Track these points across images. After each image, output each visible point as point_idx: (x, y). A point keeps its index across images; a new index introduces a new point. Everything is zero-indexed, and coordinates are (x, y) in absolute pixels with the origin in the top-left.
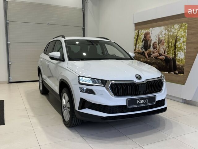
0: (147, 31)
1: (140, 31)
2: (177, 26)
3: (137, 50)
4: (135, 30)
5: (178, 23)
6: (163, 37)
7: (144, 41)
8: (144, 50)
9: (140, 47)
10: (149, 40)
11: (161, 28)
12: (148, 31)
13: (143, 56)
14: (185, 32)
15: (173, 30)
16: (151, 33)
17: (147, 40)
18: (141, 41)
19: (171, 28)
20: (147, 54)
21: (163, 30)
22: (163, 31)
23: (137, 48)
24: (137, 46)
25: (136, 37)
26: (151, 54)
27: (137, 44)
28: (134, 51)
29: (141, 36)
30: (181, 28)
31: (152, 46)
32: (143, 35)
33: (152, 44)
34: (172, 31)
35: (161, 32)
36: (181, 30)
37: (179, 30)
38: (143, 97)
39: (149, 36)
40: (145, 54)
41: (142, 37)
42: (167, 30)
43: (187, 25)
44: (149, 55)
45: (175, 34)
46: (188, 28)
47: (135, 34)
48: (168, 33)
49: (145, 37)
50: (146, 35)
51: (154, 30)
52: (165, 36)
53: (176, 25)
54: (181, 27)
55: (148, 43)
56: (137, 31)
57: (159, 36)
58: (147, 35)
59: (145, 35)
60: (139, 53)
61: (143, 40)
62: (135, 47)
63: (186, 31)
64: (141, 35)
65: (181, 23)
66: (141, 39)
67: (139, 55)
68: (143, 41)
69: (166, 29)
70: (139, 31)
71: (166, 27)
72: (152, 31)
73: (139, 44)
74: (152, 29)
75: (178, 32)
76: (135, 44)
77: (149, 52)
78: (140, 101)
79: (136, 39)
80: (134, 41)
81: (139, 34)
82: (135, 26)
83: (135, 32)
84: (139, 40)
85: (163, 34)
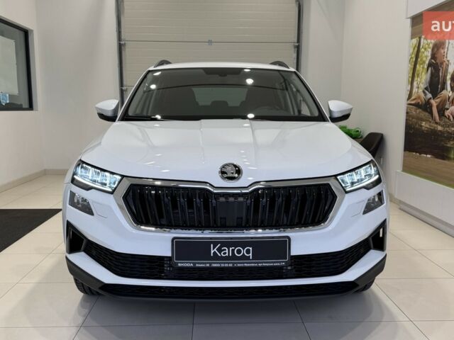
1: (422, 40)
3: (413, 98)
4: (413, 36)
8: (429, 96)
9: (422, 86)
10: (442, 63)
13: (427, 114)
16: (449, 43)
17: (437, 64)
18: (423, 68)
20: (437, 107)
24: (415, 84)
25: (414, 59)
26: (447, 107)
27: (416, 79)
28: (408, 99)
29: (425, 53)
31: (449, 82)
32: (430, 50)
33: (449, 77)
38: (231, 238)
39: (442, 51)
40: (431, 106)
41: (426, 57)
44: (442, 111)
47: (411, 51)
49: (433, 56)
50: (436, 49)
55: (441, 74)
56: (415, 41)
58: (438, 50)
59: (433, 49)
60: (417, 105)
61: (430, 65)
62: (409, 87)
64: (425, 49)
66: (424, 62)
67: (418, 111)
68: (427, 70)
70: (420, 38)
73: (419, 80)
76: (410, 79)
77: (441, 102)
78: (219, 250)
79: (413, 64)
80: (409, 70)
81: (421, 47)
82: (412, 26)
83: (411, 44)
84: (420, 65)
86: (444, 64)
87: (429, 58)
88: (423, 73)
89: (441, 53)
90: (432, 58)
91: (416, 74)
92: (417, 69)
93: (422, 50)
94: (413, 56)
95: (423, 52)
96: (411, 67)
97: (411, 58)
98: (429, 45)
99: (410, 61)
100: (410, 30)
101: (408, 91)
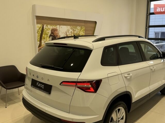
0: (54, 27)
1: (45, 27)
2: (79, 28)
5: (79, 26)
6: (70, 34)
7: (51, 37)
11: (68, 27)
12: (56, 27)
14: (83, 32)
15: (77, 30)
16: (59, 30)
17: (55, 36)
18: (47, 36)
19: (75, 28)
21: (69, 29)
22: (69, 30)
23: (42, 44)
24: (43, 41)
25: (40, 32)
27: (43, 39)
28: (39, 47)
29: (48, 31)
30: (81, 29)
35: (68, 30)
36: (81, 30)
37: (80, 31)
39: (57, 32)
41: (49, 33)
42: (72, 30)
43: (84, 28)
45: (78, 33)
46: (85, 30)
48: (73, 32)
49: (52, 33)
51: (61, 27)
52: (71, 34)
53: (78, 27)
57: (66, 33)
59: (52, 31)
62: (39, 43)
63: (84, 32)
64: (47, 30)
65: (81, 26)
66: (47, 34)
68: (50, 37)
69: (71, 29)
71: (72, 27)
72: (59, 28)
73: (45, 40)
74: (59, 26)
75: (80, 32)
76: (39, 40)
79: (40, 34)
80: (38, 36)
81: (44, 29)
82: (36, 19)
83: (37, 26)
84: (45, 35)
85: (70, 32)
86: (58, 36)
87: (50, 33)
88: (47, 38)
91: (43, 38)
92: (43, 36)
93: (45, 30)
94: (39, 31)
95: (46, 31)
96: (39, 35)
97: (38, 31)
98: (49, 29)
99: (37, 32)
100: (36, 20)
101: (38, 44)
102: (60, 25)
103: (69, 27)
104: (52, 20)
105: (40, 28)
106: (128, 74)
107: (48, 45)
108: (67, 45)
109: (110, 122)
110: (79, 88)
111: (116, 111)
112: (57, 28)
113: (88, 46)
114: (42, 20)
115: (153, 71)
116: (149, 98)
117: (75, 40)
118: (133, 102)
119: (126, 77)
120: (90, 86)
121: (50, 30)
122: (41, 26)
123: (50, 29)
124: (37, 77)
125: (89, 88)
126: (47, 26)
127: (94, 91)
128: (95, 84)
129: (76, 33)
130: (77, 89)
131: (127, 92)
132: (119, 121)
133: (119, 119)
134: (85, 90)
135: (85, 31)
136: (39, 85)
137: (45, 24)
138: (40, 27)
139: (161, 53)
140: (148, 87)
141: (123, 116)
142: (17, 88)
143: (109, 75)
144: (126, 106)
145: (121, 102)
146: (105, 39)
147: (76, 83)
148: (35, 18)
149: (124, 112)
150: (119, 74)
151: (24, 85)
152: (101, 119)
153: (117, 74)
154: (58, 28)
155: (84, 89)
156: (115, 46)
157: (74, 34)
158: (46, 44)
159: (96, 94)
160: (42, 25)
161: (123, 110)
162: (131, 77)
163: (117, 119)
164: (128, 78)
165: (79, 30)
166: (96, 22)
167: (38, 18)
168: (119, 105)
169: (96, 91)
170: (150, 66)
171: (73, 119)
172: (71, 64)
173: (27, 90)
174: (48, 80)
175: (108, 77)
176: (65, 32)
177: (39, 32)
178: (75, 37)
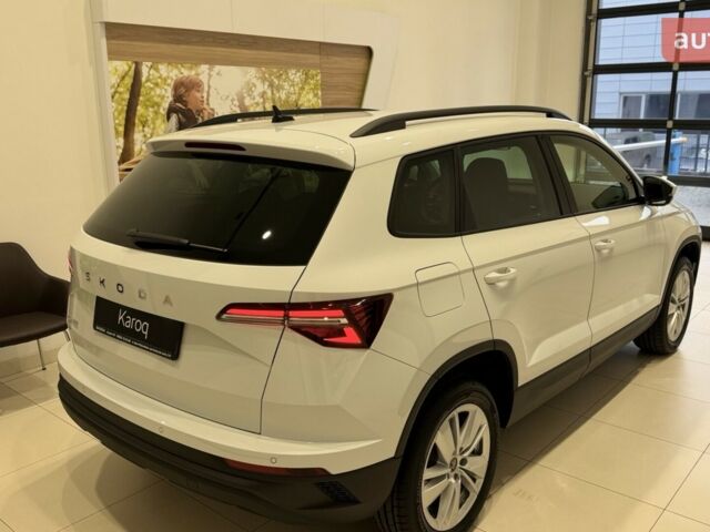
0: (186, 73)
1: (145, 70)
2: (295, 76)
5: (298, 66)
6: (257, 104)
7: (174, 118)
10: (201, 111)
11: (247, 73)
12: (193, 73)
14: (316, 95)
15: (286, 85)
16: (209, 87)
17: (190, 110)
18: (156, 113)
19: (279, 77)
21: (254, 81)
22: (255, 86)
23: (137, 148)
24: (138, 136)
25: (127, 96)
27: (138, 128)
28: (123, 159)
29: (158, 91)
30: (305, 82)
32: (169, 89)
34: (283, 89)
35: (250, 87)
36: (307, 87)
37: (303, 88)
39: (198, 95)
41: (163, 97)
42: (267, 83)
43: (319, 78)
45: (294, 98)
46: (322, 85)
48: (273, 94)
49: (178, 98)
50: (182, 90)
51: (218, 74)
52: (264, 102)
53: (294, 72)
54: (306, 79)
56: (123, 66)
57: (241, 100)
58: (189, 91)
59: (176, 88)
61: (172, 110)
62: (121, 141)
63: (320, 93)
64: (157, 85)
65: (303, 67)
66: (158, 105)
68: (168, 118)
69: (264, 80)
71: (264, 73)
72: (210, 76)
74: (210, 69)
75: (300, 94)
76: (121, 129)
79: (125, 103)
80: (114, 112)
81: (144, 79)
82: (108, 38)
83: (110, 69)
84: (147, 107)
85: (255, 94)
86: (206, 113)
87: (171, 99)
88: (159, 122)
89: (196, 99)
90: (175, 101)
91: (137, 121)
92: (138, 113)
93: (149, 84)
94: (121, 89)
95: (152, 89)
96: (120, 107)
97: (116, 92)
98: (165, 80)
99: (113, 97)
100: (104, 42)
101: (118, 147)
102: (212, 62)
103: (252, 71)
104: (179, 42)
105: (123, 78)
106: (499, 271)
107: (163, 152)
108: (243, 149)
109: (428, 467)
110: (297, 329)
111: (452, 422)
112: (198, 75)
113: (332, 155)
114: (134, 43)
115: (602, 257)
116: (589, 370)
117: (278, 130)
118: (521, 382)
119: (491, 283)
120: (344, 321)
121: (169, 85)
122: (126, 68)
123: (169, 81)
124: (120, 288)
125: (340, 332)
126: (157, 70)
127: (359, 342)
128: (363, 314)
129: (283, 97)
130: (289, 333)
131: (495, 342)
132: (464, 462)
133: (466, 455)
134: (323, 337)
135: (322, 90)
136: (128, 324)
137: (149, 57)
138: (126, 74)
139: (641, 182)
140: (585, 324)
141: (481, 442)
142: (36, 341)
143: (423, 276)
144: (491, 398)
145: (469, 386)
146: (407, 123)
147: (284, 310)
148: (101, 32)
149: (486, 426)
150: (462, 269)
151: (63, 328)
152: (391, 453)
153: (457, 271)
154: (204, 78)
155: (319, 335)
156: (449, 154)
157: (274, 100)
158: (154, 145)
159: (368, 351)
160: (134, 66)
161: (479, 419)
162: (512, 281)
163: (454, 453)
164: (502, 284)
165: (295, 87)
166: (369, 52)
167: (115, 31)
168: (466, 397)
169: (367, 340)
170: (590, 237)
171: (273, 458)
172: (263, 233)
173: (77, 347)
174: (167, 300)
175: (418, 284)
176: (237, 95)
177: (120, 93)
178: (280, 116)
